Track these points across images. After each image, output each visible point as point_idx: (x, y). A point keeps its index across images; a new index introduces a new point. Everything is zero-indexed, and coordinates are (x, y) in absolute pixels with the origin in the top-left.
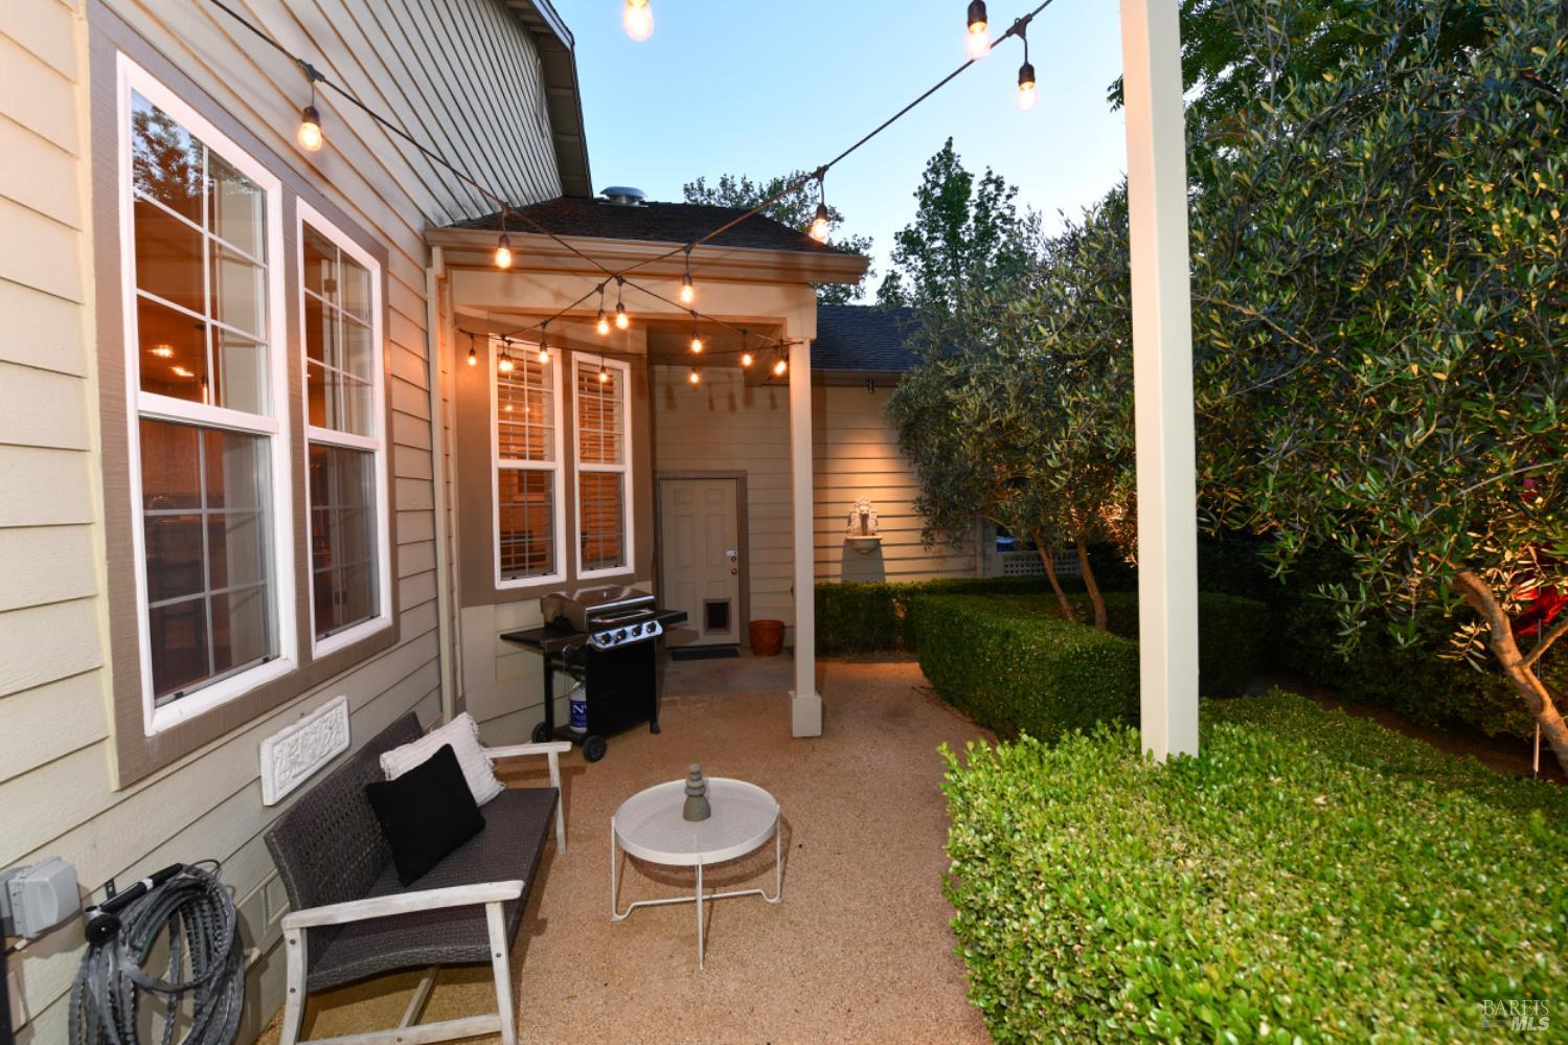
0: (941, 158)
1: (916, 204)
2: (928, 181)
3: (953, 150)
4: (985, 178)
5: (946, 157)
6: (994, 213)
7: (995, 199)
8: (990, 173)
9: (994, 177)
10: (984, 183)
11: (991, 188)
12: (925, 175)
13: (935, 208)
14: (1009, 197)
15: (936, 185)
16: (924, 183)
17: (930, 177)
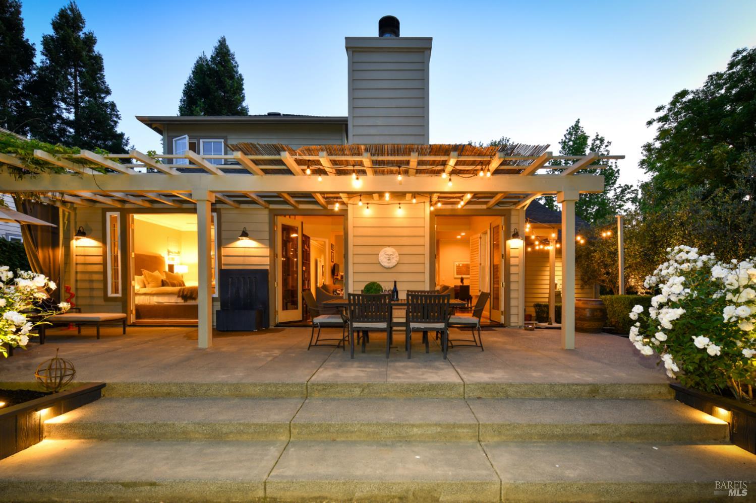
0: (573, 128)
1: (560, 146)
2: (566, 138)
3: (580, 125)
4: (594, 137)
5: (576, 127)
6: (598, 153)
7: (599, 147)
8: (598, 135)
9: (599, 137)
10: (594, 140)
11: (598, 142)
12: (565, 136)
13: (569, 150)
14: (606, 146)
15: (570, 140)
16: (564, 139)
17: (567, 137)
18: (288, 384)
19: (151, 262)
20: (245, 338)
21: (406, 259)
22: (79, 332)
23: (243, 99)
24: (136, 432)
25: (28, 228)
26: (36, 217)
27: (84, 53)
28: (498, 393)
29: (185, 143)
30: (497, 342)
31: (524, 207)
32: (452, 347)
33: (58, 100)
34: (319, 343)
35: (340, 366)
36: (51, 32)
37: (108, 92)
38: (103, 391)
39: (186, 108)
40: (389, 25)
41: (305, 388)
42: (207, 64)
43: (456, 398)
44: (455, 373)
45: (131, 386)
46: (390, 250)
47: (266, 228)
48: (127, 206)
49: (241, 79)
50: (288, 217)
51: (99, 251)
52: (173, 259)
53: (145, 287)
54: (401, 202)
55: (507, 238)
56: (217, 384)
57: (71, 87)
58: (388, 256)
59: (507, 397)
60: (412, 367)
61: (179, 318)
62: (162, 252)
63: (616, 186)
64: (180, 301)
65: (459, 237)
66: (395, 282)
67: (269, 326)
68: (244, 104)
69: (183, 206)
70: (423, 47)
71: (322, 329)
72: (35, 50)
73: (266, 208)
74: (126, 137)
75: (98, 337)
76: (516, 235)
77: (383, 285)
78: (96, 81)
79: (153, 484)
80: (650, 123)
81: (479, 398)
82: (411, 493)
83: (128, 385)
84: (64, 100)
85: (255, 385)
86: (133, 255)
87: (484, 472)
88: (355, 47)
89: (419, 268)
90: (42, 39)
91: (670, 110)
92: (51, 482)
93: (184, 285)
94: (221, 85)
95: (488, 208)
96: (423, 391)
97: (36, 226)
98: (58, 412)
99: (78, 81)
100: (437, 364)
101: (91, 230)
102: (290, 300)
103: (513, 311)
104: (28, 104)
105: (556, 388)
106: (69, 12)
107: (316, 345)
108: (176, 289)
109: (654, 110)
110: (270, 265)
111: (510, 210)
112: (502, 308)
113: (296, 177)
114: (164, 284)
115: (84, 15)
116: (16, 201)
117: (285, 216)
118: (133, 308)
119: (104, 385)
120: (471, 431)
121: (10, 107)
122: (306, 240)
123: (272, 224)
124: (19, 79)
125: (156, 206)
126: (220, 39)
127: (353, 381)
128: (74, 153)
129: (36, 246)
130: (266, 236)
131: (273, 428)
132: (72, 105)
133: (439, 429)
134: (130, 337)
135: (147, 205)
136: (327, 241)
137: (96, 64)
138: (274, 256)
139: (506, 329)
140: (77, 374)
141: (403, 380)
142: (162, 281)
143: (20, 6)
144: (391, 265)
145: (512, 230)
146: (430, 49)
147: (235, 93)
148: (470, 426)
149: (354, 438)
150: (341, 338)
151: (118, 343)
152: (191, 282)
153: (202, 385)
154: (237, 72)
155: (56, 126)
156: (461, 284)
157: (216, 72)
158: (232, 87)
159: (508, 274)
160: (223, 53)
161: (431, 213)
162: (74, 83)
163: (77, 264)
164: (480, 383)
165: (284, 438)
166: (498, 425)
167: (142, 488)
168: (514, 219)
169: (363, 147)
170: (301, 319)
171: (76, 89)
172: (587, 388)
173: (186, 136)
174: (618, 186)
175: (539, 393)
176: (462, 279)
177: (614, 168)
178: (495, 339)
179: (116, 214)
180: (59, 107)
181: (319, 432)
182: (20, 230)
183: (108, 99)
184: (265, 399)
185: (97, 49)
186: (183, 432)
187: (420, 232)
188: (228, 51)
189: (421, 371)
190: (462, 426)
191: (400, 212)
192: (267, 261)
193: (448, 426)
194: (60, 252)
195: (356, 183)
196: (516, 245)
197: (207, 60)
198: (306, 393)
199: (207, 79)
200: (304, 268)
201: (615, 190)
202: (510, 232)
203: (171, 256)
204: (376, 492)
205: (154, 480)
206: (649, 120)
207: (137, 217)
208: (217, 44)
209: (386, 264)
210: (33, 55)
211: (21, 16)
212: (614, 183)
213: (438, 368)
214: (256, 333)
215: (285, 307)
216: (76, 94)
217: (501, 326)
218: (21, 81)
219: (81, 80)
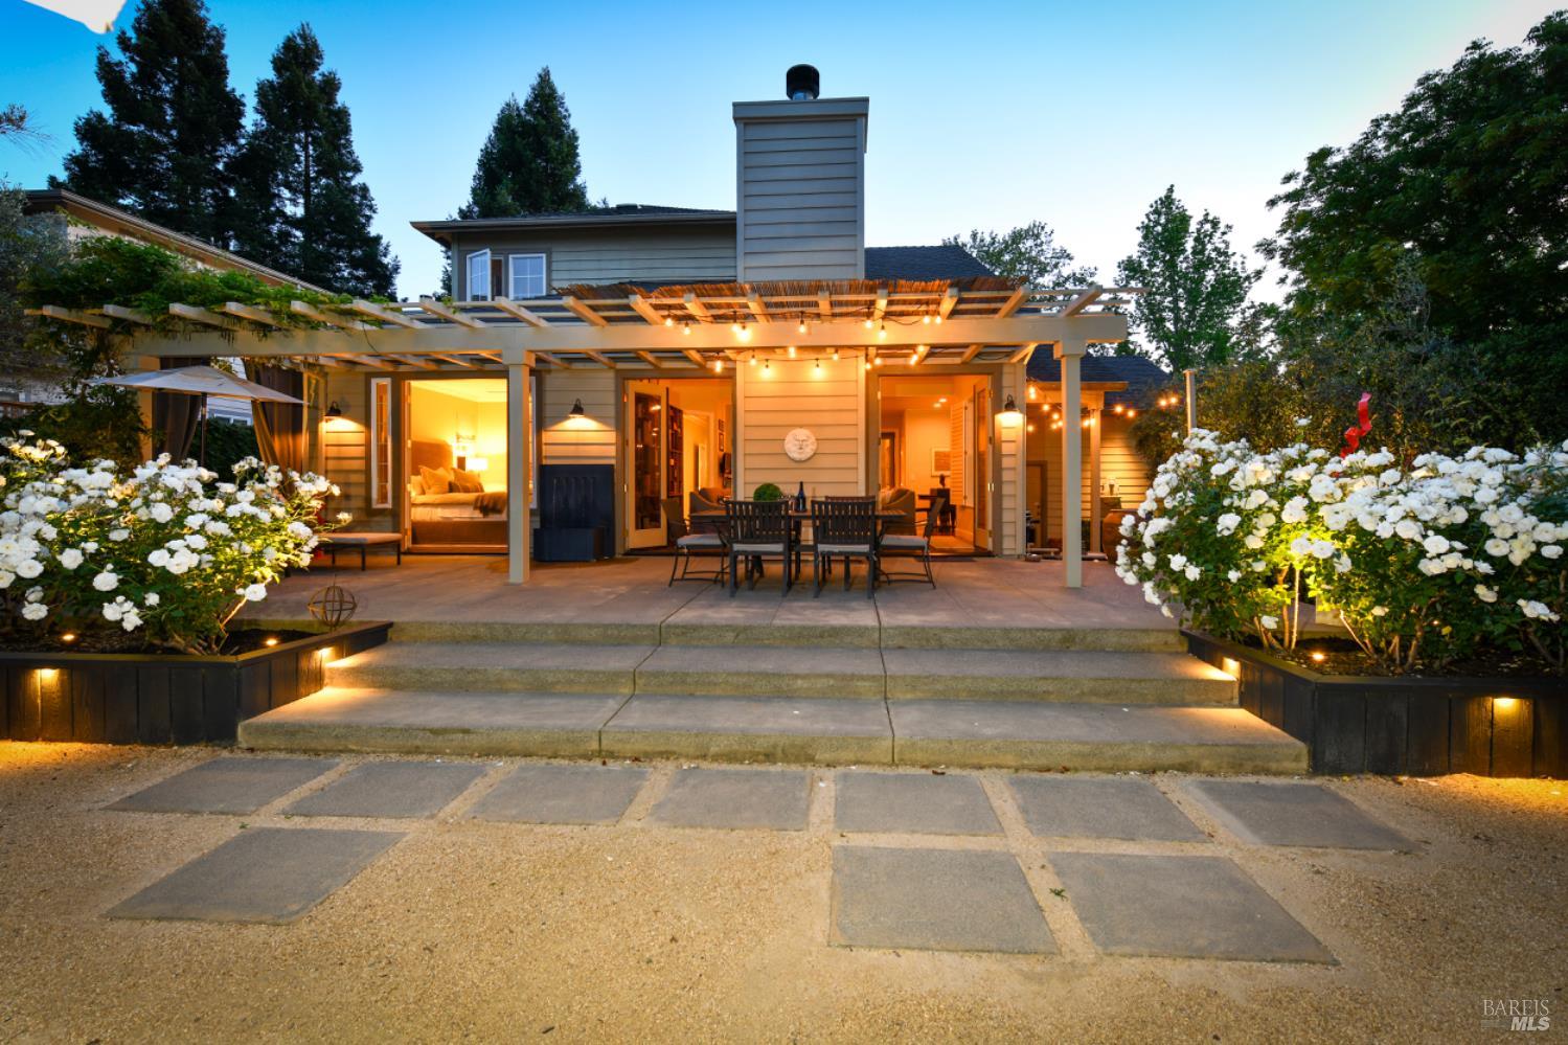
0: (1162, 202)
1: (1138, 236)
2: (1150, 220)
3: (1174, 196)
4: (1202, 218)
5: (1167, 201)
6: (1209, 247)
7: (1211, 236)
8: (1207, 214)
9: (1210, 218)
10: (1201, 223)
11: (1208, 227)
12: (1147, 216)
13: (1157, 241)
14: (1224, 233)
15: (1157, 223)
16: (1146, 221)
17: (1152, 217)
18: (635, 626)
19: (433, 454)
20: (578, 571)
21: (827, 447)
22: (334, 561)
23: (577, 171)
24: (439, 680)
25: (262, 407)
26: (272, 388)
27: (321, 106)
28: (928, 641)
29: (486, 262)
30: (966, 577)
31: (1023, 359)
32: (890, 582)
33: (279, 185)
34: (686, 576)
35: (711, 606)
36: (270, 74)
37: (357, 169)
38: (390, 633)
39: (483, 190)
40: (803, 79)
41: (657, 631)
42: (519, 115)
43: (867, 648)
44: (874, 615)
45: (426, 626)
46: (802, 433)
47: (611, 398)
48: (402, 369)
49: (574, 137)
50: (646, 381)
51: (360, 438)
52: (464, 448)
53: (423, 493)
54: (819, 356)
55: (997, 410)
56: (539, 625)
57: (299, 163)
58: (798, 443)
59: (941, 647)
60: (815, 608)
61: (475, 542)
62: (447, 437)
63: (1244, 305)
64: (477, 515)
65: (937, 405)
66: (801, 483)
67: (614, 554)
68: (579, 180)
69: (483, 368)
70: (853, 114)
71: (691, 558)
72: (244, 105)
73: (611, 368)
74: (384, 242)
75: (364, 568)
76: (1010, 406)
77: (782, 488)
78: (339, 151)
79: (466, 731)
80: (1272, 203)
81: (900, 648)
82: (779, 750)
83: (421, 625)
84: (288, 186)
85: (590, 626)
86: (409, 444)
87: (876, 728)
88: (749, 118)
89: (849, 462)
90: (256, 88)
91: (1307, 179)
92: (348, 726)
93: (482, 490)
94: (541, 149)
95: (963, 363)
96: (822, 637)
97: (272, 403)
98: (341, 655)
99: (311, 152)
100: (854, 604)
101: (348, 406)
102: (647, 513)
103: (1007, 530)
104: (232, 193)
105: (1013, 635)
106: (299, 41)
107: (683, 579)
108: (471, 496)
109: (1280, 180)
110: (616, 458)
111: (1001, 365)
112: (990, 526)
113: (654, 327)
114: (452, 488)
115: (323, 44)
116: (246, 365)
117: (641, 380)
118: (408, 525)
119: (391, 625)
120: (875, 684)
121: (205, 200)
122: (675, 416)
123: (621, 391)
124: (218, 153)
125: (445, 368)
126: (540, 71)
127: (724, 623)
128: (342, 302)
129: (272, 431)
130: (611, 411)
131: (614, 677)
132: (301, 192)
133: (832, 682)
134: (408, 568)
135: (432, 367)
136: (712, 415)
137: (339, 123)
138: (622, 444)
139: (996, 559)
140: (358, 610)
141: (794, 622)
142: (450, 484)
143: (223, 35)
144: (804, 457)
145: (1005, 397)
146: (866, 115)
147: (564, 163)
148: (873, 678)
149: (719, 692)
150: (719, 569)
151: (393, 576)
152: (495, 485)
153: (519, 626)
154: (567, 127)
155: (275, 228)
156: (940, 486)
157: (534, 127)
158: (559, 152)
159: (998, 470)
160: (545, 97)
161: (868, 373)
162: (303, 156)
163: (327, 458)
164: (903, 627)
165: (627, 691)
166: (913, 676)
167: (454, 736)
168: (1007, 380)
169: (747, 286)
170: (665, 543)
171: (307, 166)
172: (1059, 636)
173: (488, 251)
174: (1249, 305)
175: (987, 642)
176: (942, 479)
177: (1239, 270)
178: (966, 573)
179: (387, 381)
180: (279, 196)
181: (672, 683)
182: (249, 407)
183: (357, 181)
184: (603, 645)
185: (342, 98)
186: (498, 681)
187: (849, 403)
188: (553, 90)
189: (823, 613)
190: (862, 678)
191: (818, 373)
192: (612, 451)
193: (844, 677)
194: (304, 440)
195: (742, 335)
196: (1011, 423)
197: (518, 108)
198: (660, 637)
199: (519, 140)
200: (672, 462)
201: (1243, 312)
202: (1001, 400)
203: (464, 442)
204: (736, 747)
205: (467, 727)
206: (1272, 197)
207: (415, 384)
208: (535, 81)
209: (795, 455)
210: (241, 114)
211: (224, 52)
212: (1241, 300)
213: (854, 610)
214: (594, 565)
215: (640, 525)
216: (307, 174)
217: (989, 554)
218: (222, 156)
219: (314, 150)
